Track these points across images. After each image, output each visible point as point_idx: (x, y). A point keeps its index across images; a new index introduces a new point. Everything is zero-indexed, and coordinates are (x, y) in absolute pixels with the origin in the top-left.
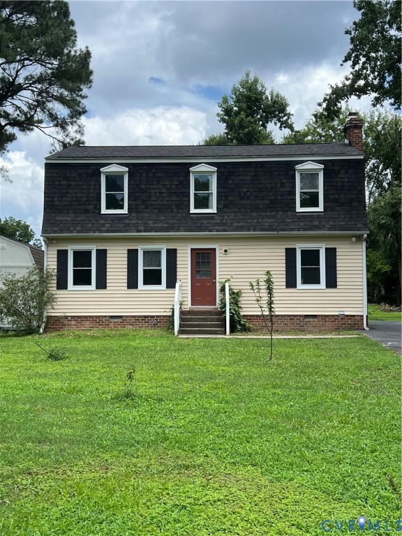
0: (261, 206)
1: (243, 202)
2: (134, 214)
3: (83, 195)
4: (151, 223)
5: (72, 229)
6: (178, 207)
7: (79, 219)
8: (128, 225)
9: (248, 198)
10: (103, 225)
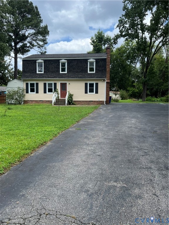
0: (79, 71)
1: (74, 70)
2: (45, 73)
3: (32, 68)
4: (49, 76)
5: (29, 77)
6: (57, 71)
7: (31, 75)
8: (43, 76)
9: (75, 69)
10: (37, 76)
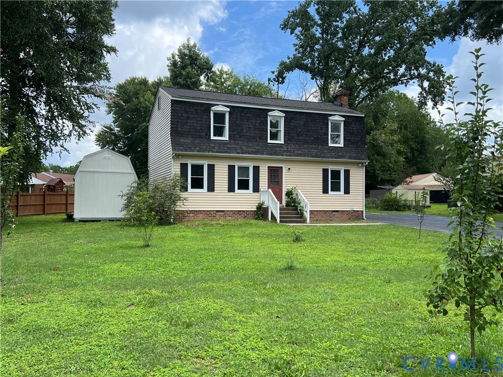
0: (309, 141)
2: (233, 141)
3: (198, 125)
4: (244, 148)
5: (193, 149)
6: (260, 138)
7: (196, 142)
8: (229, 148)
9: (302, 136)
